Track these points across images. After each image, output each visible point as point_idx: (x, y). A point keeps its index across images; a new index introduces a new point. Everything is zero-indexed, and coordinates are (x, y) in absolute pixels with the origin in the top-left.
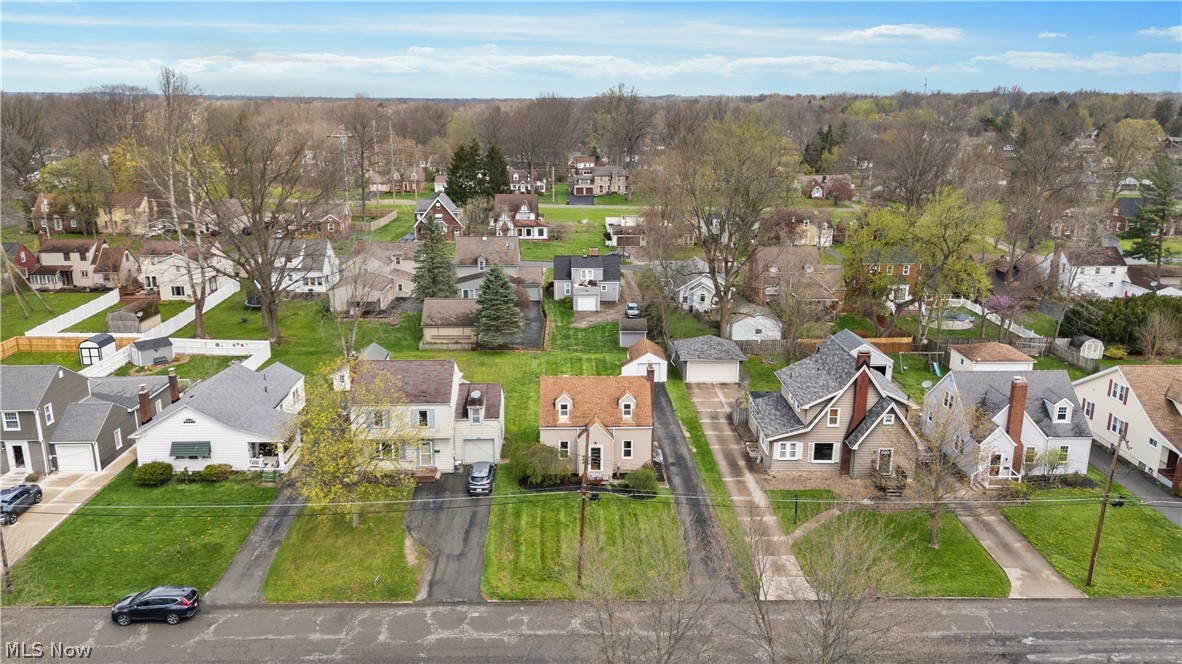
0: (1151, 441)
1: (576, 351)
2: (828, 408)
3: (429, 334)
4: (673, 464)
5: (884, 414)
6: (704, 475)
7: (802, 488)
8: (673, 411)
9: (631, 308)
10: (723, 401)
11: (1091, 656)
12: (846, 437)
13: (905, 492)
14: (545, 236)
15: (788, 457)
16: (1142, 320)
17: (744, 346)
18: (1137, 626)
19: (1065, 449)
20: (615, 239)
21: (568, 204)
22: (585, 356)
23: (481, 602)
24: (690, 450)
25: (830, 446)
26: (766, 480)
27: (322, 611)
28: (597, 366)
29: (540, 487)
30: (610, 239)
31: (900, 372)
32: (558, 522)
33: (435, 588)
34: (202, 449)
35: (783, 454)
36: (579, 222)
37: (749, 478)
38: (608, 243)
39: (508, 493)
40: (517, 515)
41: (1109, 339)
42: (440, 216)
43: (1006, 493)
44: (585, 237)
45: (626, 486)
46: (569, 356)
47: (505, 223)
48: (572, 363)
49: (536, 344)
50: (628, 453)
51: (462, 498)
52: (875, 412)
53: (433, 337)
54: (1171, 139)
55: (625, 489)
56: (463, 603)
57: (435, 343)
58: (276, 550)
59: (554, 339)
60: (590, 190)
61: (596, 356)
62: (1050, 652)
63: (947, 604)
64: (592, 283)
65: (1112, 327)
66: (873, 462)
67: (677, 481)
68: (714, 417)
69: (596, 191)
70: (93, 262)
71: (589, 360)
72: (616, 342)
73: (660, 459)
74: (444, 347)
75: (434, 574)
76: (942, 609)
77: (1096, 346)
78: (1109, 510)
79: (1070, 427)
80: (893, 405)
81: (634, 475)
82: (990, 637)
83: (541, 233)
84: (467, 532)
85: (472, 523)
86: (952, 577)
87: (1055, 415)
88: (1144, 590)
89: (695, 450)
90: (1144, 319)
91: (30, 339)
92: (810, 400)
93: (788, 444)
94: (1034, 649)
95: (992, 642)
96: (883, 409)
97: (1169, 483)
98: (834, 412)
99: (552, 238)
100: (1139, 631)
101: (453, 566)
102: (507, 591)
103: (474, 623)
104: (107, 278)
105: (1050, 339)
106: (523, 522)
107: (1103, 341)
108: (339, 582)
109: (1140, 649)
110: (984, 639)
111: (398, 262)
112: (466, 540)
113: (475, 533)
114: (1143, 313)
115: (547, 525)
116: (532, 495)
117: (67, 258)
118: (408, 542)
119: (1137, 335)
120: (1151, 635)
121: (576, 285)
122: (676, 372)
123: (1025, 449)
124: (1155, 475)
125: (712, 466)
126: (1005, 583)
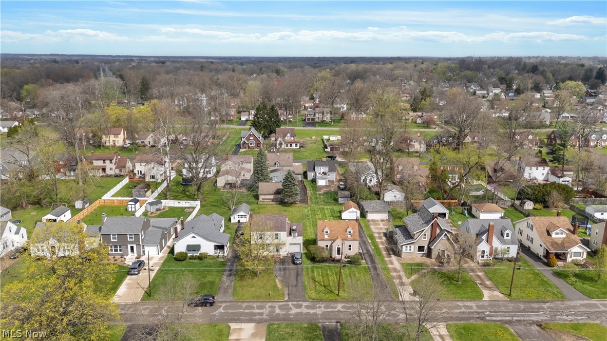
0: (541, 245)
1: (321, 204)
2: (423, 233)
3: (261, 197)
4: (365, 253)
5: (443, 236)
6: (378, 257)
7: (413, 262)
8: (363, 232)
9: (341, 185)
10: (383, 228)
11: (507, 318)
12: (429, 244)
13: (450, 264)
14: (298, 147)
15: (408, 251)
16: (549, 194)
17: (390, 203)
18: (524, 309)
19: (509, 248)
20: (329, 148)
21: (304, 127)
22: (325, 207)
23: (307, 301)
24: (371, 247)
25: (424, 247)
26: (400, 259)
27: (255, 303)
28: (331, 212)
29: (319, 262)
30: (327, 148)
31: (452, 215)
32: (327, 274)
33: (290, 296)
34: (197, 248)
35: (406, 250)
36: (312, 138)
37: (394, 258)
38: (326, 150)
39: (308, 264)
40: (313, 272)
41: (536, 201)
42: (252, 138)
43: (486, 265)
44: (315, 146)
45: (350, 261)
46: (319, 207)
47: (280, 142)
48: (321, 210)
49: (304, 201)
50: (350, 249)
51: (292, 266)
52: (440, 235)
53: (263, 199)
54: (589, 90)
55: (349, 262)
56: (300, 301)
57: (264, 201)
58: (233, 283)
59: (311, 199)
60: (313, 119)
61: (330, 207)
62: (493, 317)
63: (461, 302)
64: (325, 174)
65: (537, 196)
66: (439, 253)
67: (368, 259)
68: (379, 233)
69: (316, 120)
70: (115, 164)
71: (327, 209)
72: (336, 200)
73: (361, 251)
74: (268, 203)
75: (289, 292)
76: (460, 304)
77: (531, 204)
78: (516, 271)
79: (510, 240)
80: (446, 232)
81: (353, 257)
82: (475, 312)
83: (296, 145)
84: (297, 278)
85: (298, 274)
86: (464, 293)
87: (505, 235)
88: (529, 298)
89: (373, 248)
90: (550, 193)
91: (104, 200)
92: (416, 230)
93: (408, 246)
94: (489, 316)
95: (475, 313)
96: (443, 234)
97: (546, 261)
98: (425, 235)
99: (301, 147)
100: (524, 311)
101: (294, 289)
102: (314, 297)
103: (307, 307)
104: (120, 171)
105: (513, 201)
106: (315, 274)
107: (533, 202)
108: (257, 294)
109: (523, 316)
110: (473, 313)
111: (242, 164)
112: (297, 280)
113: (299, 278)
114: (550, 191)
115: (324, 275)
116: (317, 265)
117: (104, 163)
118: (277, 281)
119: (547, 200)
120: (528, 312)
121: (317, 174)
122: (363, 215)
123: (494, 248)
124: (542, 257)
125: (380, 254)
126: (482, 295)
